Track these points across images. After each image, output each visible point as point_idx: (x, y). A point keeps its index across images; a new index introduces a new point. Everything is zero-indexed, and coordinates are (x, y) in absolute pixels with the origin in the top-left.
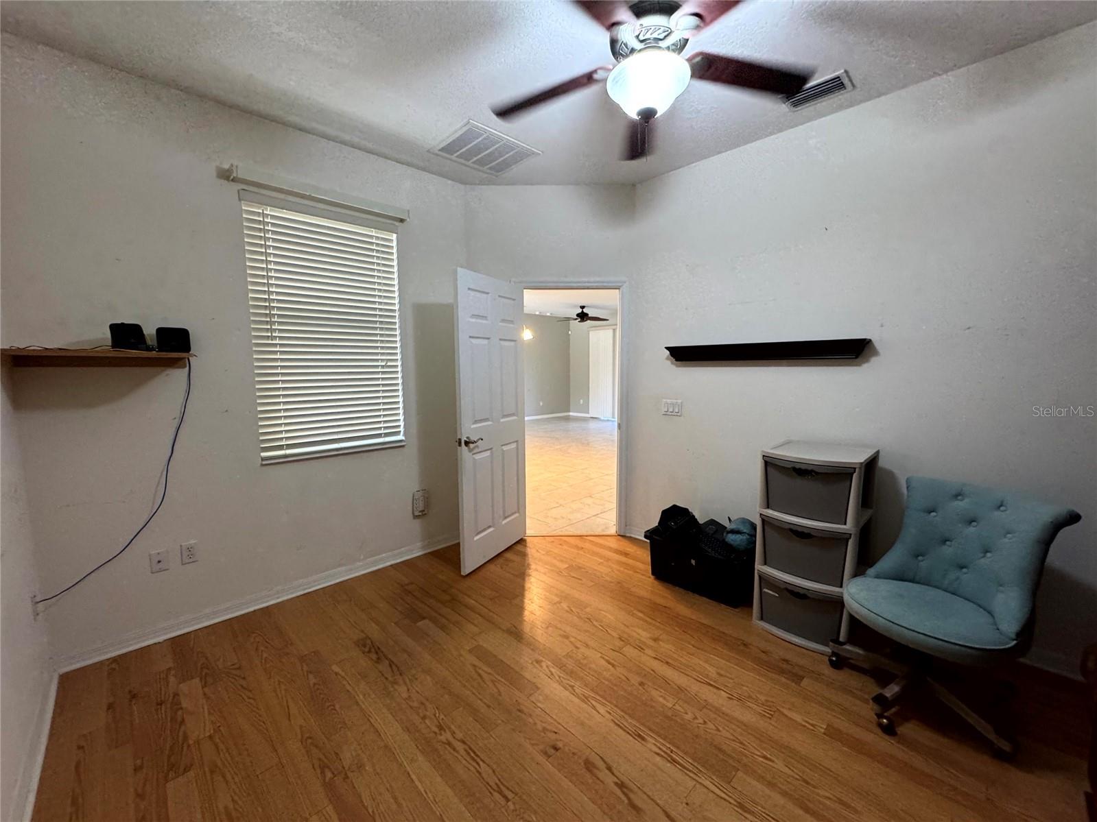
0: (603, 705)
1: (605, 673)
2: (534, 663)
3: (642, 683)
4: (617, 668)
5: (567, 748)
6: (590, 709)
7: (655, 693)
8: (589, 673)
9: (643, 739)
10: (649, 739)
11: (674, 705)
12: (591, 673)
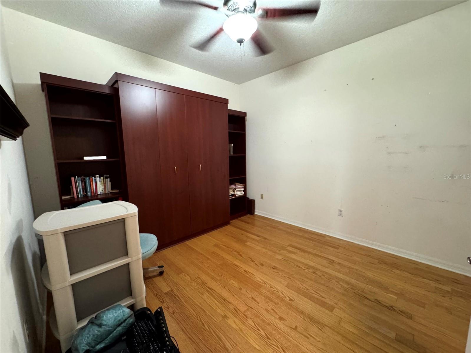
0: (258, 281)
1: (257, 294)
2: (293, 299)
3: (240, 290)
4: (251, 297)
5: (270, 268)
6: (262, 278)
7: (236, 285)
8: (264, 294)
9: (245, 271)
10: (243, 271)
11: (230, 281)
12: (263, 294)
